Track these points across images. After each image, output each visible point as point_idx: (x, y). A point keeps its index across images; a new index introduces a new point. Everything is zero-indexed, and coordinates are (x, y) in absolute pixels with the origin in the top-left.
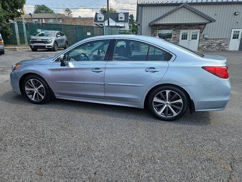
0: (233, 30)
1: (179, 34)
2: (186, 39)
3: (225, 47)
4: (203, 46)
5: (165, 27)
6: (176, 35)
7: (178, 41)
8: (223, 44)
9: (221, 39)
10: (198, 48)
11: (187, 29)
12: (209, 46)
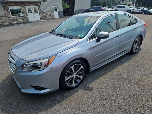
0: (54, 6)
1: (26, 9)
2: (32, 13)
3: (53, 16)
4: (42, 17)
5: (14, 4)
6: (24, 10)
7: (27, 14)
8: (52, 15)
9: (50, 12)
10: (40, 19)
11: (30, 6)
12: (46, 16)
